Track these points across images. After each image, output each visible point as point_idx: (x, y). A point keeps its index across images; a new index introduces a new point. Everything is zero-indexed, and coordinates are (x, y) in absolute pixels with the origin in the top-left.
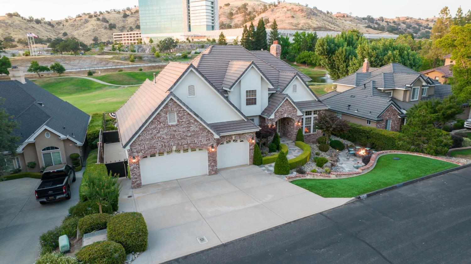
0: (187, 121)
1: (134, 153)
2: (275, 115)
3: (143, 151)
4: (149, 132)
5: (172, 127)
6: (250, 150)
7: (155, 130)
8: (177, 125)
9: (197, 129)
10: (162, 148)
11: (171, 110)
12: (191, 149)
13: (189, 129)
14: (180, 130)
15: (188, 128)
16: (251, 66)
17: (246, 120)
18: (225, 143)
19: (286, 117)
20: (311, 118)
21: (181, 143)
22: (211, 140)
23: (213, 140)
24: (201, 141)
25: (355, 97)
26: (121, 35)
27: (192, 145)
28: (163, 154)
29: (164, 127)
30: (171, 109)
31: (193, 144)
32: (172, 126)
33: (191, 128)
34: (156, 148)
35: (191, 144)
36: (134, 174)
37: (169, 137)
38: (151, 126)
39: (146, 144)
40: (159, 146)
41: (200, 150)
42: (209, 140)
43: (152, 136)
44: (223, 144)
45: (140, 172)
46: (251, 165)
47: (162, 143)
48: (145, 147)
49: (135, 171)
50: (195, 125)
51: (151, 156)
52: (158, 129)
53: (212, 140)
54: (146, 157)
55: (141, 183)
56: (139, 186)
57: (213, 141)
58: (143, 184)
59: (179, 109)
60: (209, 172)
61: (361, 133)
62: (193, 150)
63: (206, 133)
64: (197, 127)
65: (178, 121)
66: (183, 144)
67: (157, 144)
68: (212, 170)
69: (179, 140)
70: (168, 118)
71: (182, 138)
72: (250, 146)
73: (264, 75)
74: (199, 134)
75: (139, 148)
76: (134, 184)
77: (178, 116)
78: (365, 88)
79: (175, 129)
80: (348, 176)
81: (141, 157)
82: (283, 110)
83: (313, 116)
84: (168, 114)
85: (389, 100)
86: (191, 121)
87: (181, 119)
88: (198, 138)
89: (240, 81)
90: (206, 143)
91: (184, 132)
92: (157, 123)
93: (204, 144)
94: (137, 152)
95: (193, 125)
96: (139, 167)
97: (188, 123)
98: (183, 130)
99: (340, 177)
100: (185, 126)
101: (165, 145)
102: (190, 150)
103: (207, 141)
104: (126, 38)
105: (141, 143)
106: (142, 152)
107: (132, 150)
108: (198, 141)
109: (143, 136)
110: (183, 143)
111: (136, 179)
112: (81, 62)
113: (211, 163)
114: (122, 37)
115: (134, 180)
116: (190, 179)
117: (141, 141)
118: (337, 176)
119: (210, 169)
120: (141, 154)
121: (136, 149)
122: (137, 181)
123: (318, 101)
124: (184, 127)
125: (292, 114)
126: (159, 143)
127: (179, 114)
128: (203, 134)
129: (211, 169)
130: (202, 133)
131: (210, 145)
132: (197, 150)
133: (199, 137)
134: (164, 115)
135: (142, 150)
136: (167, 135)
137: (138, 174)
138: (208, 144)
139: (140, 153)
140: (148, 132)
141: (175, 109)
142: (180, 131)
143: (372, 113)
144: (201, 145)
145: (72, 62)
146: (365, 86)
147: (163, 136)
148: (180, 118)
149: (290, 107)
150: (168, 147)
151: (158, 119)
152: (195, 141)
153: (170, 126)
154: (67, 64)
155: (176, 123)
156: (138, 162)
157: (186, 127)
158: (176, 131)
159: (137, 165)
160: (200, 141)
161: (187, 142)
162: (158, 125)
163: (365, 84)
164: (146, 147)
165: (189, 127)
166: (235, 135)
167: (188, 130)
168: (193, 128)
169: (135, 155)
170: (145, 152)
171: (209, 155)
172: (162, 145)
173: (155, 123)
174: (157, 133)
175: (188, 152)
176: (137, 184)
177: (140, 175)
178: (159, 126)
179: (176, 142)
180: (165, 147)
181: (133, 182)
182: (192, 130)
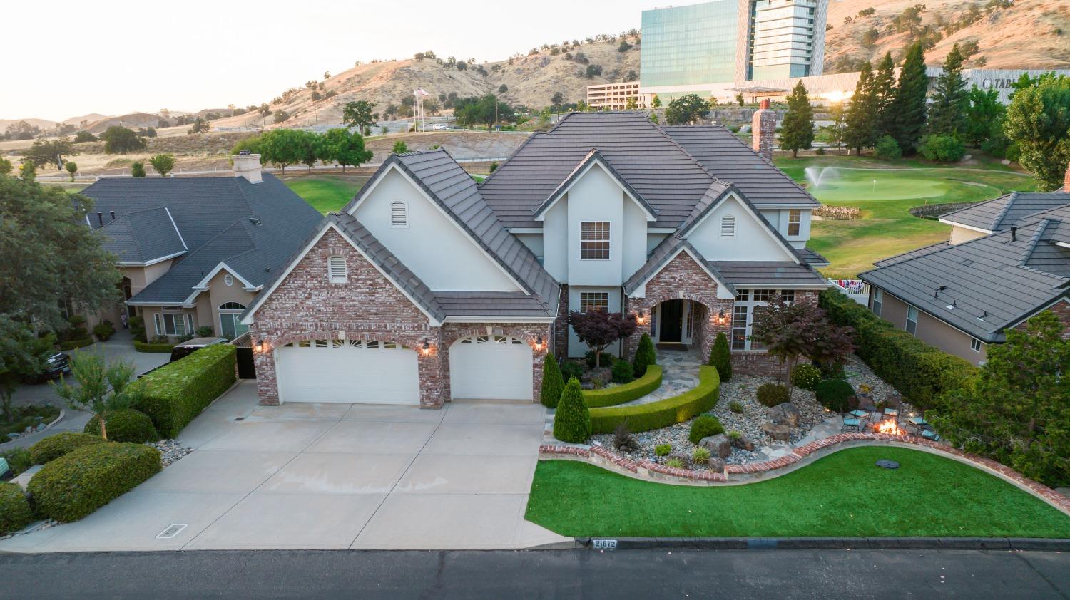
0: (370, 280)
1: (262, 332)
2: (648, 289)
3: (278, 332)
4: (290, 295)
5: (336, 290)
6: (535, 366)
7: (301, 292)
8: (346, 287)
9: (392, 300)
10: (316, 330)
11: (334, 254)
12: (386, 343)
13: (373, 298)
14: (353, 298)
15: (370, 296)
17: (527, 294)
18: (474, 341)
19: (682, 297)
21: (358, 326)
22: (424, 328)
23: (429, 329)
24: (401, 327)
25: (973, 265)
26: (603, 89)
27: (381, 333)
28: (326, 344)
29: (321, 288)
30: (334, 250)
31: (382, 331)
32: (336, 286)
33: (378, 295)
34: (305, 330)
35: (378, 331)
36: (263, 376)
37: (330, 309)
38: (294, 283)
39: (284, 318)
40: (311, 326)
41: (404, 347)
42: (420, 328)
43: (295, 303)
44: (470, 342)
45: (274, 373)
46: (537, 403)
47: (316, 321)
48: (282, 324)
49: (264, 369)
50: (386, 291)
51: (301, 345)
52: (307, 290)
53: (426, 329)
54: (290, 345)
55: (276, 397)
56: (273, 401)
57: (430, 332)
58: (281, 400)
59: (351, 253)
60: (422, 400)
62: (389, 345)
63: (412, 312)
64: (390, 295)
65: (349, 278)
66: (360, 328)
67: (307, 321)
68: (429, 398)
69: (352, 319)
70: (330, 269)
71: (359, 317)
72: (535, 357)
73: (626, 186)
74: (396, 311)
75: (270, 324)
76: (263, 396)
77: (349, 267)
78: (1015, 240)
79: (342, 293)
80: (683, 481)
81: (275, 344)
82: (673, 280)
84: (329, 260)
85: (1060, 284)
86: (377, 280)
87: (356, 275)
88: (393, 319)
89: (565, 198)
90: (412, 334)
91: (362, 303)
92: (305, 277)
93: (407, 336)
94: (268, 332)
95: (381, 290)
96: (273, 364)
97: (370, 285)
98: (360, 298)
99: (661, 478)
100: (364, 290)
101: (321, 325)
102: (381, 345)
103: (414, 329)
104: (612, 97)
105: (274, 316)
106: (277, 334)
107: (257, 327)
108: (393, 327)
109: (278, 301)
110: (360, 326)
111: (267, 386)
113: (425, 382)
114: (603, 94)
115: (262, 388)
116: (381, 407)
117: (275, 310)
118: (651, 475)
119: (423, 396)
120: (274, 337)
121: (264, 325)
122: (269, 391)
123: (801, 264)
124: (362, 293)
125: (703, 292)
126: (311, 321)
127: (352, 264)
128: (405, 314)
129: (425, 394)
130: (403, 311)
131: (421, 339)
132: (399, 347)
133: (397, 319)
134: (320, 261)
135: (277, 329)
136: (326, 306)
137: (271, 378)
138: (417, 337)
139: (273, 335)
140: (288, 293)
141: (342, 251)
142: (354, 301)
144: (401, 336)
146: (1014, 234)
147: (318, 305)
148: (354, 271)
149: (697, 274)
150: (330, 330)
151: (308, 269)
152: (386, 326)
153: (331, 287)
155: (345, 281)
156: (271, 351)
157: (367, 292)
158: (344, 298)
159: (267, 358)
160: (398, 327)
161: (370, 326)
162: (307, 282)
163: (1014, 230)
164: (284, 325)
165: (374, 293)
166: (492, 324)
167: (370, 301)
168: (381, 297)
169: (264, 338)
170: (283, 335)
171: (420, 362)
172: (316, 324)
173: (303, 277)
174: (306, 298)
175: (377, 347)
176: (269, 398)
177: (274, 380)
178: (310, 285)
179: (346, 322)
180: (323, 331)
181: (261, 391)
182: (380, 301)
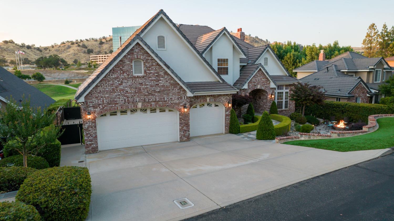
0: (156, 73)
1: (90, 107)
2: (249, 86)
3: (100, 106)
4: (109, 83)
5: (137, 79)
6: (226, 115)
7: (117, 81)
8: (143, 77)
9: (168, 84)
10: (125, 103)
11: (137, 58)
12: (160, 109)
13: (158, 83)
14: (147, 83)
15: (156, 82)
16: (223, 33)
17: (221, 82)
18: (198, 106)
19: (259, 88)
20: (282, 93)
21: (149, 100)
22: (183, 98)
23: (186, 98)
24: (172, 98)
25: (319, 79)
26: (97, 57)
27: (161, 103)
28: (126, 112)
29: (128, 78)
30: (137, 56)
31: (162, 101)
32: (138, 77)
33: (161, 82)
34: (118, 104)
35: (159, 101)
36: (89, 135)
37: (133, 90)
38: (112, 75)
39: (105, 97)
40: (122, 101)
41: (170, 111)
42: (181, 98)
43: (113, 87)
44: (196, 107)
45: (96, 133)
46: (227, 133)
47: (125, 98)
48: (103, 101)
49: (90, 130)
50: (165, 79)
51: (111, 115)
52: (120, 80)
53: (184, 99)
54: (105, 115)
55: (97, 147)
56: (95, 150)
57: (186, 100)
58: (100, 148)
59: (147, 58)
60: (181, 138)
61: (335, 109)
62: (162, 111)
63: (178, 90)
64: (167, 81)
65: (145, 72)
66: (150, 101)
67: (119, 98)
68: (184, 136)
69: (146, 95)
70: (133, 67)
71: (150, 94)
72: (226, 111)
73: (236, 43)
74: (170, 90)
75: (96, 101)
76: (88, 148)
77: (145, 66)
78: (328, 71)
79: (141, 81)
81: (98, 114)
82: (256, 81)
83: (284, 91)
84: (133, 62)
86: (160, 73)
87: (149, 70)
88: (168, 94)
89: (212, 47)
90: (177, 102)
91: (152, 86)
92: (119, 72)
93: (175, 103)
94: (94, 107)
95: (162, 79)
96: (95, 127)
97: (157, 76)
98: (151, 83)
100: (153, 79)
101: (128, 100)
102: (158, 111)
103: (178, 99)
104: (101, 60)
105: (99, 96)
106: (100, 108)
107: (87, 104)
108: (168, 98)
109: (101, 87)
110: (150, 99)
111: (91, 141)
112: (60, 74)
113: (183, 127)
114: (97, 59)
115: (88, 143)
116: (158, 145)
117: (99, 93)
118: (339, 135)
119: (182, 135)
120: (98, 110)
121: (92, 102)
122: (93, 144)
123: (289, 76)
124: (152, 80)
125: (266, 85)
126: (122, 98)
127: (147, 64)
128: (174, 91)
129: (183, 134)
130: (173, 90)
131: (182, 104)
132: (167, 111)
133: (170, 94)
134: (129, 62)
135: (100, 105)
136: (131, 89)
137: (94, 135)
138: (180, 103)
139: (97, 108)
140: (108, 82)
141: (142, 57)
142: (147, 85)
143: (341, 91)
144: (172, 104)
145: (52, 75)
146: (327, 69)
147: (126, 89)
148: (147, 68)
149: (263, 78)
150: (133, 103)
151: (121, 67)
152: (164, 99)
153: (135, 77)
154: (48, 76)
155: (142, 74)
156: (95, 119)
157: (154, 80)
158: (142, 84)
159: (92, 123)
160: (170, 98)
161: (156, 99)
162: (120, 75)
163: (327, 68)
164: (105, 102)
165: (159, 80)
166: (209, 96)
167: (156, 85)
168: (162, 82)
169: (91, 111)
170: (104, 108)
171: (181, 117)
172: (125, 100)
173: (118, 72)
174: (119, 84)
175: (156, 112)
176: (92, 148)
177: (96, 137)
178: (122, 76)
179: (142, 98)
180: (129, 103)
181: (87, 145)
182: (161, 84)
